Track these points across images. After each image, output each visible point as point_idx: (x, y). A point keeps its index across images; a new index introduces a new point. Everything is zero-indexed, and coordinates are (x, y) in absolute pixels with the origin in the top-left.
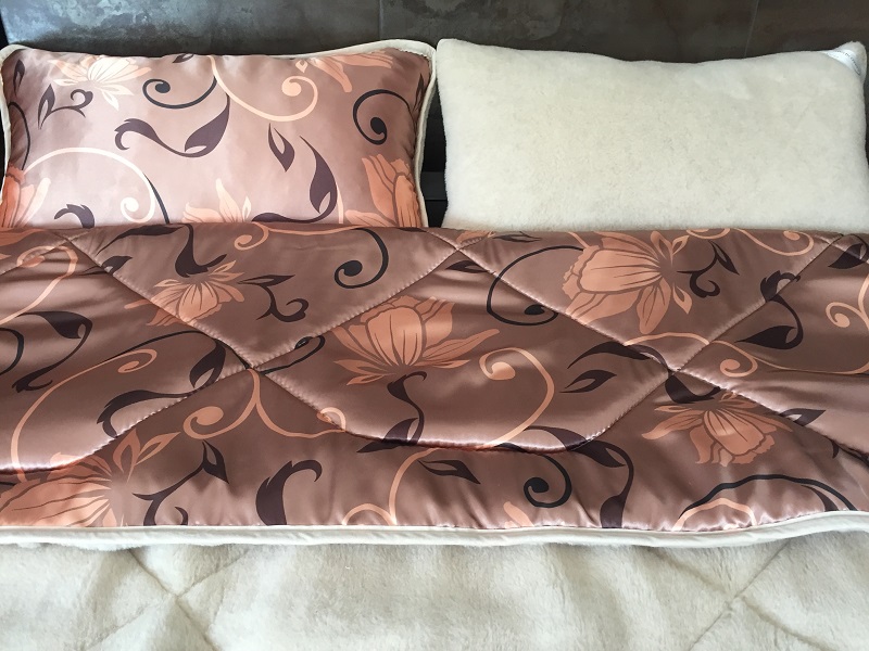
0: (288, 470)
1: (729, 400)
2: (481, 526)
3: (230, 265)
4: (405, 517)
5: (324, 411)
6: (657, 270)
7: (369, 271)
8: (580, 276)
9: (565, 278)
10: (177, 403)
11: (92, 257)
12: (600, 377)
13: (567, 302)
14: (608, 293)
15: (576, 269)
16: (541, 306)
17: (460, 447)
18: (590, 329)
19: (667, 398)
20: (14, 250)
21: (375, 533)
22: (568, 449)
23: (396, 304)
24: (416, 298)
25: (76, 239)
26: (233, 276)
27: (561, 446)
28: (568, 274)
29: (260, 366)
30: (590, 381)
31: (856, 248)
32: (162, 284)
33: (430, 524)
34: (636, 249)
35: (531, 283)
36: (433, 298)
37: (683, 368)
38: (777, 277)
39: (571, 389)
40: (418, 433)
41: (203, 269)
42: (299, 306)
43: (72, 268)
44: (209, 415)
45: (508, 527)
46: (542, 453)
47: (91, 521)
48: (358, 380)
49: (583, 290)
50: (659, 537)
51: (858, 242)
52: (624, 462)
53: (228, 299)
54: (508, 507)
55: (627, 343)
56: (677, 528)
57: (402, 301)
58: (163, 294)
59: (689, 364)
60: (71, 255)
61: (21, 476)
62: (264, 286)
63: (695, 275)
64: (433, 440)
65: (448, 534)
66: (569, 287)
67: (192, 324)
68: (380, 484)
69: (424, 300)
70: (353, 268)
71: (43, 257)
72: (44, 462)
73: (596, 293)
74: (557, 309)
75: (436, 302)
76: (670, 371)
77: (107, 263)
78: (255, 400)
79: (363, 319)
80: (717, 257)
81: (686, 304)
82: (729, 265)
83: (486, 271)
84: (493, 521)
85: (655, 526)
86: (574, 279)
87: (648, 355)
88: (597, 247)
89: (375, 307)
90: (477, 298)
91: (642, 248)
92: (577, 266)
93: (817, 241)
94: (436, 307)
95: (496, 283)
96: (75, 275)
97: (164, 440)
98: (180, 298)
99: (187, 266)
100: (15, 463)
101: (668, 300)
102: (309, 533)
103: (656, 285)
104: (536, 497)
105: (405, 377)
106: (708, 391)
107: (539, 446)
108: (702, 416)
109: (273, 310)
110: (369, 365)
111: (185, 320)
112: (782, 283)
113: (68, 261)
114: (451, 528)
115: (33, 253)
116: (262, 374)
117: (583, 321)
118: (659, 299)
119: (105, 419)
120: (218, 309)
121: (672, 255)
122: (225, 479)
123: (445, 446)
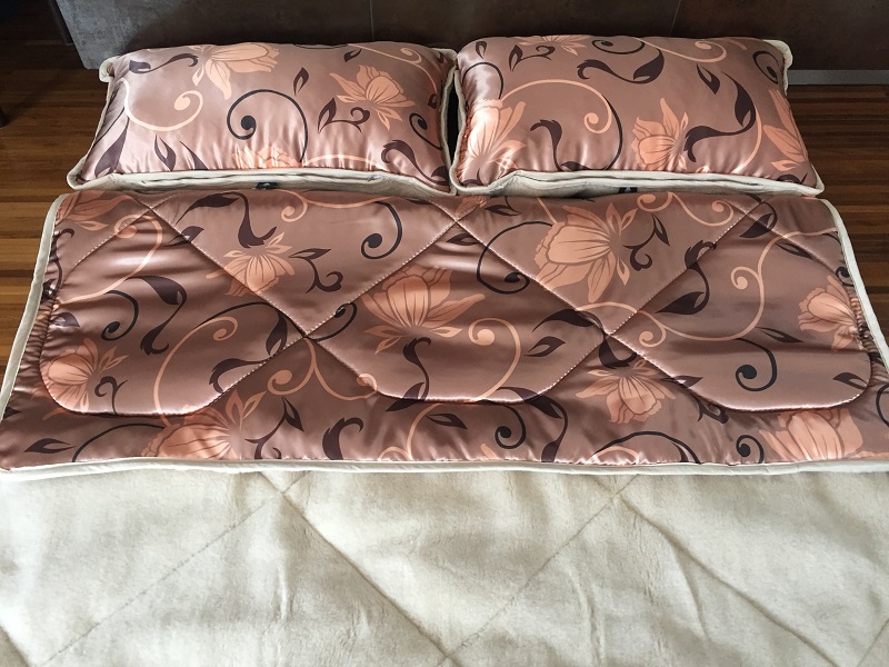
0: (341, 425)
1: (640, 367)
2: (465, 459)
3: (280, 237)
4: (417, 455)
5: (361, 376)
6: (608, 244)
7: (387, 243)
8: (549, 248)
9: (537, 249)
10: (260, 368)
11: (173, 225)
12: (553, 343)
13: (537, 271)
14: (568, 265)
15: (546, 244)
16: (520, 274)
17: (453, 402)
18: (552, 294)
19: (598, 362)
20: (109, 218)
21: (400, 466)
22: (526, 401)
23: (408, 273)
24: (424, 268)
25: (156, 207)
26: (284, 249)
27: (521, 399)
28: (540, 246)
29: (312, 333)
30: (545, 347)
31: (766, 218)
32: (230, 254)
33: (432, 459)
34: (593, 225)
35: (511, 252)
36: (437, 267)
37: (615, 334)
38: (700, 245)
39: (531, 353)
40: (426, 394)
41: (260, 242)
42: (336, 277)
43: (159, 239)
44: (283, 376)
45: (482, 459)
46: (507, 405)
47: (221, 455)
48: (382, 346)
49: (550, 261)
50: (576, 468)
51: (769, 211)
52: (561, 415)
53: (283, 273)
54: (483, 447)
55: (579, 309)
56: (589, 462)
57: (412, 271)
58: (232, 264)
59: (618, 332)
60: (157, 225)
61: (165, 421)
62: (308, 259)
63: (636, 249)
64: (436, 398)
65: (444, 466)
66: (539, 259)
67: (259, 293)
68: (400, 434)
69: (430, 269)
70: (375, 240)
71: (133, 227)
72: (177, 410)
73: (559, 264)
74: (530, 276)
75: (438, 270)
76: (605, 334)
77: (185, 232)
78: (314, 366)
79: (384, 287)
80: (656, 230)
81: (625, 277)
82: (664, 238)
83: (478, 243)
84: (472, 455)
85: (576, 460)
86: (544, 251)
87: (592, 320)
88: (563, 224)
89: (393, 275)
90: (469, 265)
91: (597, 224)
92: (548, 239)
93: (737, 211)
94: (438, 276)
95: (485, 252)
96: (163, 247)
97: (256, 399)
98: (246, 268)
99: (247, 238)
100: (159, 411)
101: (612, 272)
102: (359, 465)
103: (605, 257)
104: (503, 441)
105: (415, 342)
106: (628, 356)
107: (506, 400)
108: (618, 382)
109: (317, 282)
110: (390, 328)
111: (253, 289)
112: (703, 250)
113: (154, 232)
114: (446, 461)
115: (125, 221)
116: (315, 342)
117: (548, 288)
118: (606, 269)
119: (214, 380)
120: (276, 282)
121: (621, 229)
122: (301, 429)
123: (443, 402)
